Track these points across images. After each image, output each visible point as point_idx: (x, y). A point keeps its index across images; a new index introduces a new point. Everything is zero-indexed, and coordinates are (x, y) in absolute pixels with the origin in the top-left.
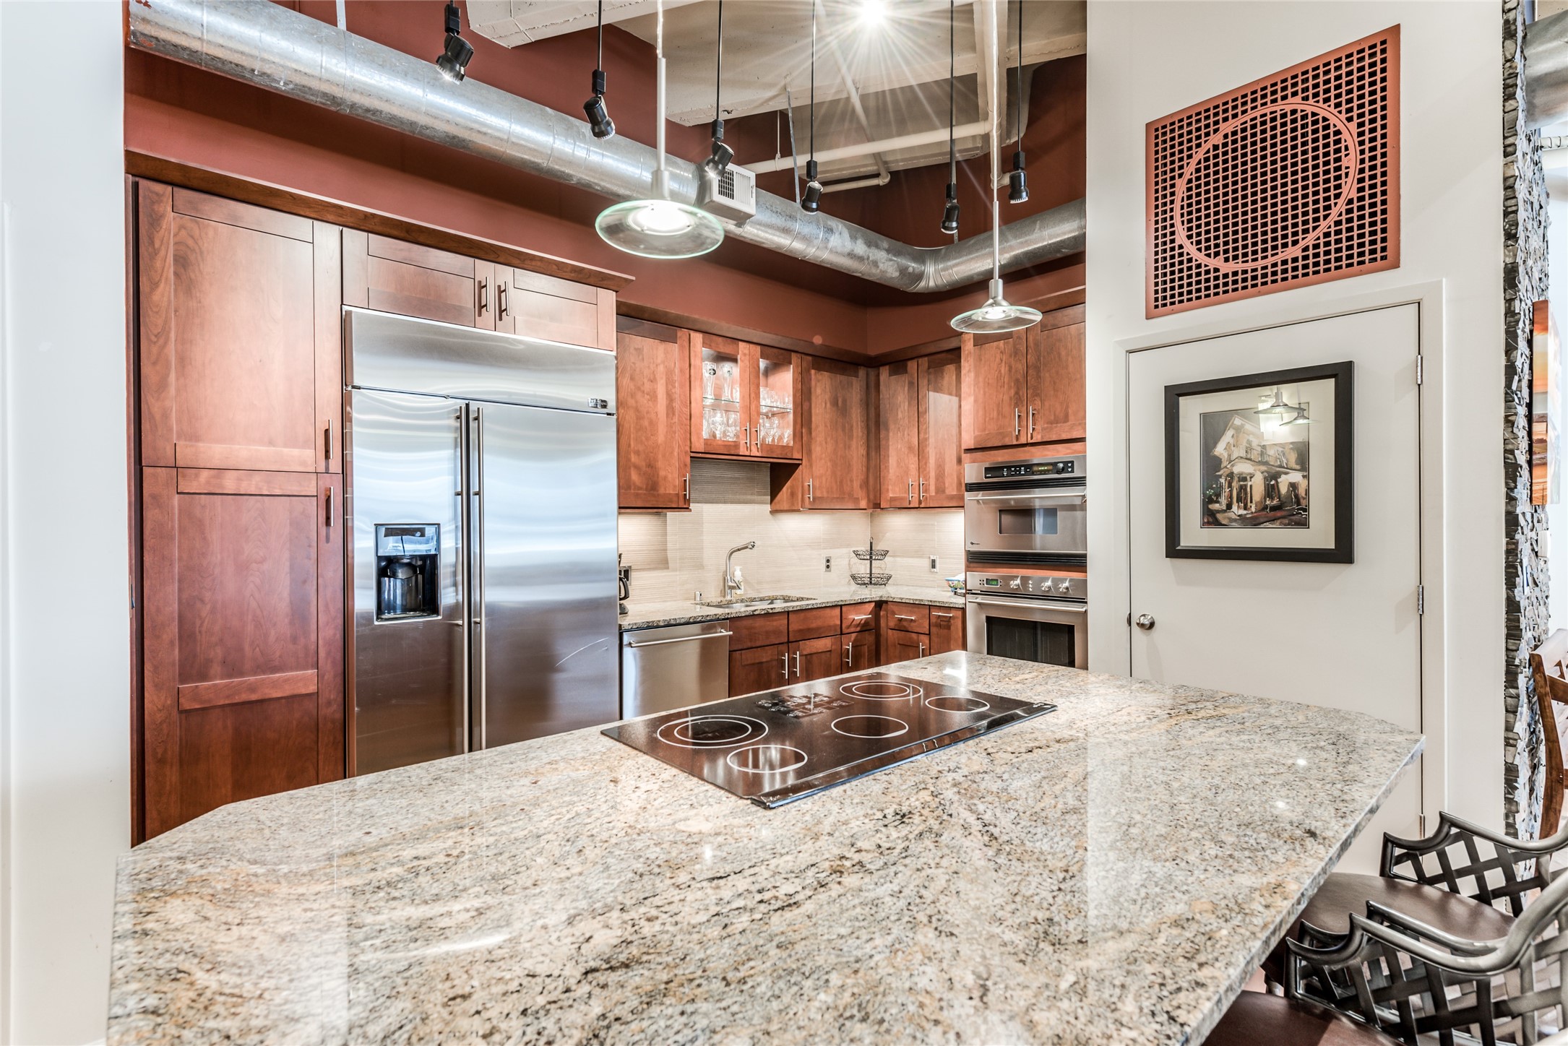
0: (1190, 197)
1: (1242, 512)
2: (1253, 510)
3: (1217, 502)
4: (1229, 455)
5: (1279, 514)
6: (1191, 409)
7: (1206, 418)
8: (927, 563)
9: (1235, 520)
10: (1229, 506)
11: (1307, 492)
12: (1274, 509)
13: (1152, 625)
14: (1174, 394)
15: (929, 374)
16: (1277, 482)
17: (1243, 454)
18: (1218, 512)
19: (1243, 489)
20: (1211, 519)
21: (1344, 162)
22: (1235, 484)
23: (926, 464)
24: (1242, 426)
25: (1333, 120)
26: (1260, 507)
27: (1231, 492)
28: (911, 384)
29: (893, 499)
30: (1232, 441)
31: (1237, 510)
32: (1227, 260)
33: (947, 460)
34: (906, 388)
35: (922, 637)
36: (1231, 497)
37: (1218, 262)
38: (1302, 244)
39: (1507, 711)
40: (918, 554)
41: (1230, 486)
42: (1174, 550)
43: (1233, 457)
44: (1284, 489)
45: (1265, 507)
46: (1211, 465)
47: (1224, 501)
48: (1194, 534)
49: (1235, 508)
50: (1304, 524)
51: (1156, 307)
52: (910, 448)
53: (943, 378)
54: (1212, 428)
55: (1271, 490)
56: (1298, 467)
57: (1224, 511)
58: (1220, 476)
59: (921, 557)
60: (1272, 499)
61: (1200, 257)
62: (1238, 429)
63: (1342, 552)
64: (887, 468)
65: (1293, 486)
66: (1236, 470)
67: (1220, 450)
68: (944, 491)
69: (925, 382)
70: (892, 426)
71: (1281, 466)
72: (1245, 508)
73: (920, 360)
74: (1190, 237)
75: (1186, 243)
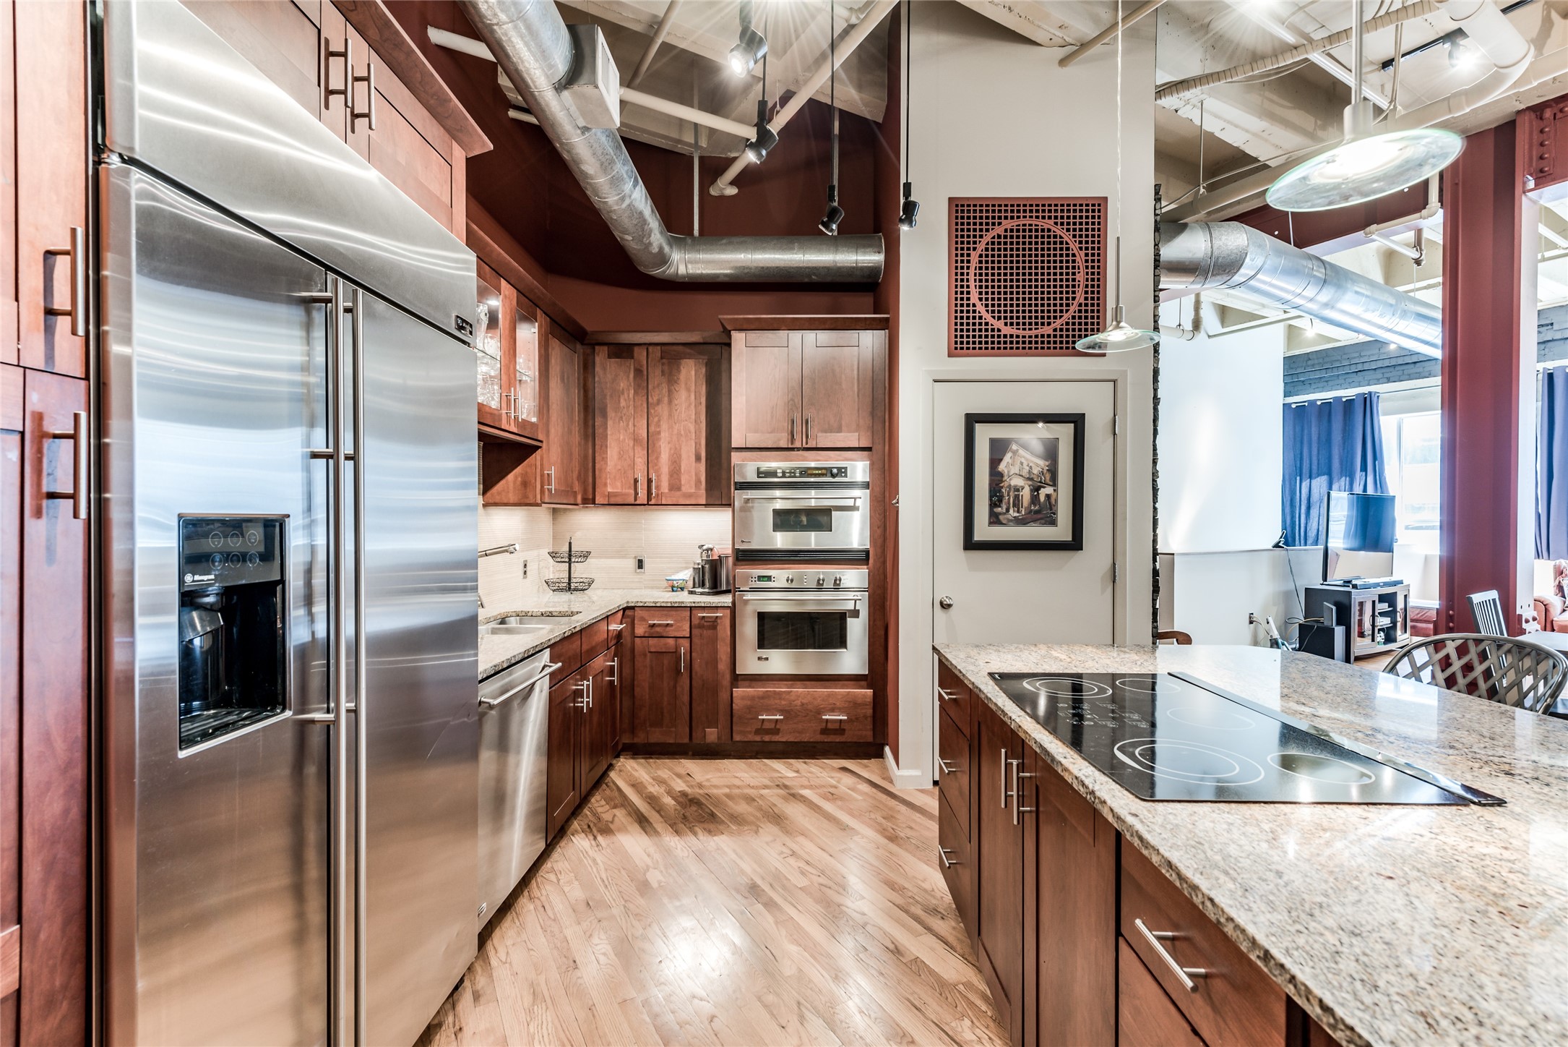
0: (981, 268)
1: (1016, 514)
2: (1023, 513)
3: (1000, 506)
4: (1008, 472)
5: (1040, 516)
6: (984, 434)
7: (994, 442)
8: (632, 563)
9: (1011, 521)
10: (1008, 510)
11: (1056, 501)
12: (1037, 512)
13: (950, 606)
14: (972, 420)
15: (663, 364)
16: (1038, 494)
17: (1018, 472)
18: (1000, 514)
19: (1017, 497)
20: (995, 520)
21: (1077, 277)
22: (1011, 494)
23: (657, 458)
24: (1017, 450)
25: (1071, 246)
26: (1027, 511)
27: (1009, 499)
28: (638, 372)
29: (609, 495)
30: (1010, 461)
31: (1013, 513)
32: (1006, 324)
33: (684, 456)
34: (632, 376)
35: (681, 641)
36: (1009, 503)
37: (999, 324)
38: (1053, 326)
39: (1153, 636)
40: (620, 554)
41: (1008, 495)
42: (970, 544)
43: (1011, 474)
44: (1042, 498)
45: (1031, 511)
46: (996, 478)
47: (1004, 507)
48: (984, 531)
49: (1011, 511)
50: (1053, 522)
51: (956, 348)
52: (636, 440)
53: (679, 371)
54: (998, 449)
55: (1034, 499)
56: (1051, 483)
57: (1005, 514)
58: (1002, 487)
59: (624, 557)
60: (1035, 506)
61: (987, 317)
62: (1015, 453)
63: (1075, 544)
64: (604, 459)
65: (1048, 496)
66: (1013, 483)
67: (1002, 467)
68: (679, 489)
69: (658, 372)
70: (611, 413)
71: (1041, 482)
72: (1018, 512)
73: (651, 349)
74: (981, 299)
75: (978, 303)
